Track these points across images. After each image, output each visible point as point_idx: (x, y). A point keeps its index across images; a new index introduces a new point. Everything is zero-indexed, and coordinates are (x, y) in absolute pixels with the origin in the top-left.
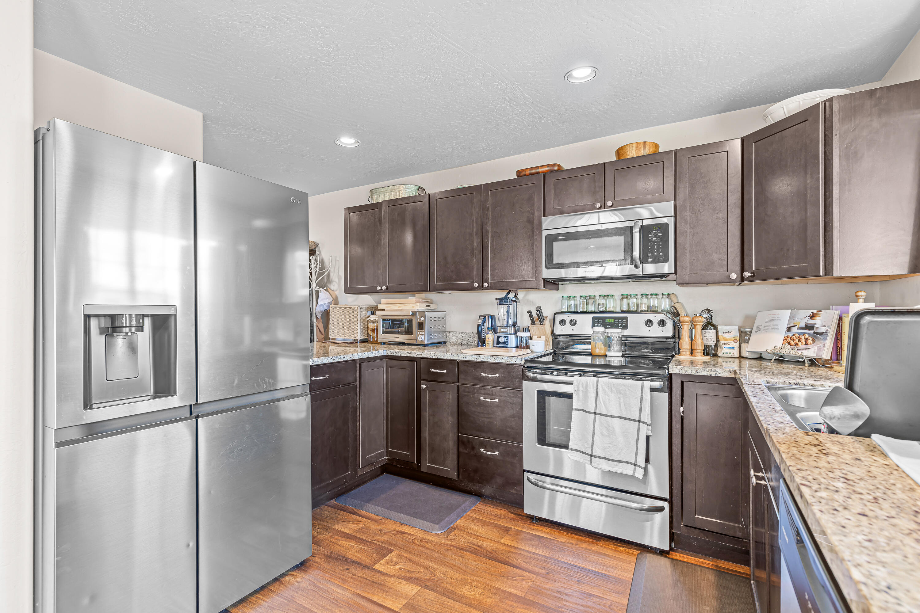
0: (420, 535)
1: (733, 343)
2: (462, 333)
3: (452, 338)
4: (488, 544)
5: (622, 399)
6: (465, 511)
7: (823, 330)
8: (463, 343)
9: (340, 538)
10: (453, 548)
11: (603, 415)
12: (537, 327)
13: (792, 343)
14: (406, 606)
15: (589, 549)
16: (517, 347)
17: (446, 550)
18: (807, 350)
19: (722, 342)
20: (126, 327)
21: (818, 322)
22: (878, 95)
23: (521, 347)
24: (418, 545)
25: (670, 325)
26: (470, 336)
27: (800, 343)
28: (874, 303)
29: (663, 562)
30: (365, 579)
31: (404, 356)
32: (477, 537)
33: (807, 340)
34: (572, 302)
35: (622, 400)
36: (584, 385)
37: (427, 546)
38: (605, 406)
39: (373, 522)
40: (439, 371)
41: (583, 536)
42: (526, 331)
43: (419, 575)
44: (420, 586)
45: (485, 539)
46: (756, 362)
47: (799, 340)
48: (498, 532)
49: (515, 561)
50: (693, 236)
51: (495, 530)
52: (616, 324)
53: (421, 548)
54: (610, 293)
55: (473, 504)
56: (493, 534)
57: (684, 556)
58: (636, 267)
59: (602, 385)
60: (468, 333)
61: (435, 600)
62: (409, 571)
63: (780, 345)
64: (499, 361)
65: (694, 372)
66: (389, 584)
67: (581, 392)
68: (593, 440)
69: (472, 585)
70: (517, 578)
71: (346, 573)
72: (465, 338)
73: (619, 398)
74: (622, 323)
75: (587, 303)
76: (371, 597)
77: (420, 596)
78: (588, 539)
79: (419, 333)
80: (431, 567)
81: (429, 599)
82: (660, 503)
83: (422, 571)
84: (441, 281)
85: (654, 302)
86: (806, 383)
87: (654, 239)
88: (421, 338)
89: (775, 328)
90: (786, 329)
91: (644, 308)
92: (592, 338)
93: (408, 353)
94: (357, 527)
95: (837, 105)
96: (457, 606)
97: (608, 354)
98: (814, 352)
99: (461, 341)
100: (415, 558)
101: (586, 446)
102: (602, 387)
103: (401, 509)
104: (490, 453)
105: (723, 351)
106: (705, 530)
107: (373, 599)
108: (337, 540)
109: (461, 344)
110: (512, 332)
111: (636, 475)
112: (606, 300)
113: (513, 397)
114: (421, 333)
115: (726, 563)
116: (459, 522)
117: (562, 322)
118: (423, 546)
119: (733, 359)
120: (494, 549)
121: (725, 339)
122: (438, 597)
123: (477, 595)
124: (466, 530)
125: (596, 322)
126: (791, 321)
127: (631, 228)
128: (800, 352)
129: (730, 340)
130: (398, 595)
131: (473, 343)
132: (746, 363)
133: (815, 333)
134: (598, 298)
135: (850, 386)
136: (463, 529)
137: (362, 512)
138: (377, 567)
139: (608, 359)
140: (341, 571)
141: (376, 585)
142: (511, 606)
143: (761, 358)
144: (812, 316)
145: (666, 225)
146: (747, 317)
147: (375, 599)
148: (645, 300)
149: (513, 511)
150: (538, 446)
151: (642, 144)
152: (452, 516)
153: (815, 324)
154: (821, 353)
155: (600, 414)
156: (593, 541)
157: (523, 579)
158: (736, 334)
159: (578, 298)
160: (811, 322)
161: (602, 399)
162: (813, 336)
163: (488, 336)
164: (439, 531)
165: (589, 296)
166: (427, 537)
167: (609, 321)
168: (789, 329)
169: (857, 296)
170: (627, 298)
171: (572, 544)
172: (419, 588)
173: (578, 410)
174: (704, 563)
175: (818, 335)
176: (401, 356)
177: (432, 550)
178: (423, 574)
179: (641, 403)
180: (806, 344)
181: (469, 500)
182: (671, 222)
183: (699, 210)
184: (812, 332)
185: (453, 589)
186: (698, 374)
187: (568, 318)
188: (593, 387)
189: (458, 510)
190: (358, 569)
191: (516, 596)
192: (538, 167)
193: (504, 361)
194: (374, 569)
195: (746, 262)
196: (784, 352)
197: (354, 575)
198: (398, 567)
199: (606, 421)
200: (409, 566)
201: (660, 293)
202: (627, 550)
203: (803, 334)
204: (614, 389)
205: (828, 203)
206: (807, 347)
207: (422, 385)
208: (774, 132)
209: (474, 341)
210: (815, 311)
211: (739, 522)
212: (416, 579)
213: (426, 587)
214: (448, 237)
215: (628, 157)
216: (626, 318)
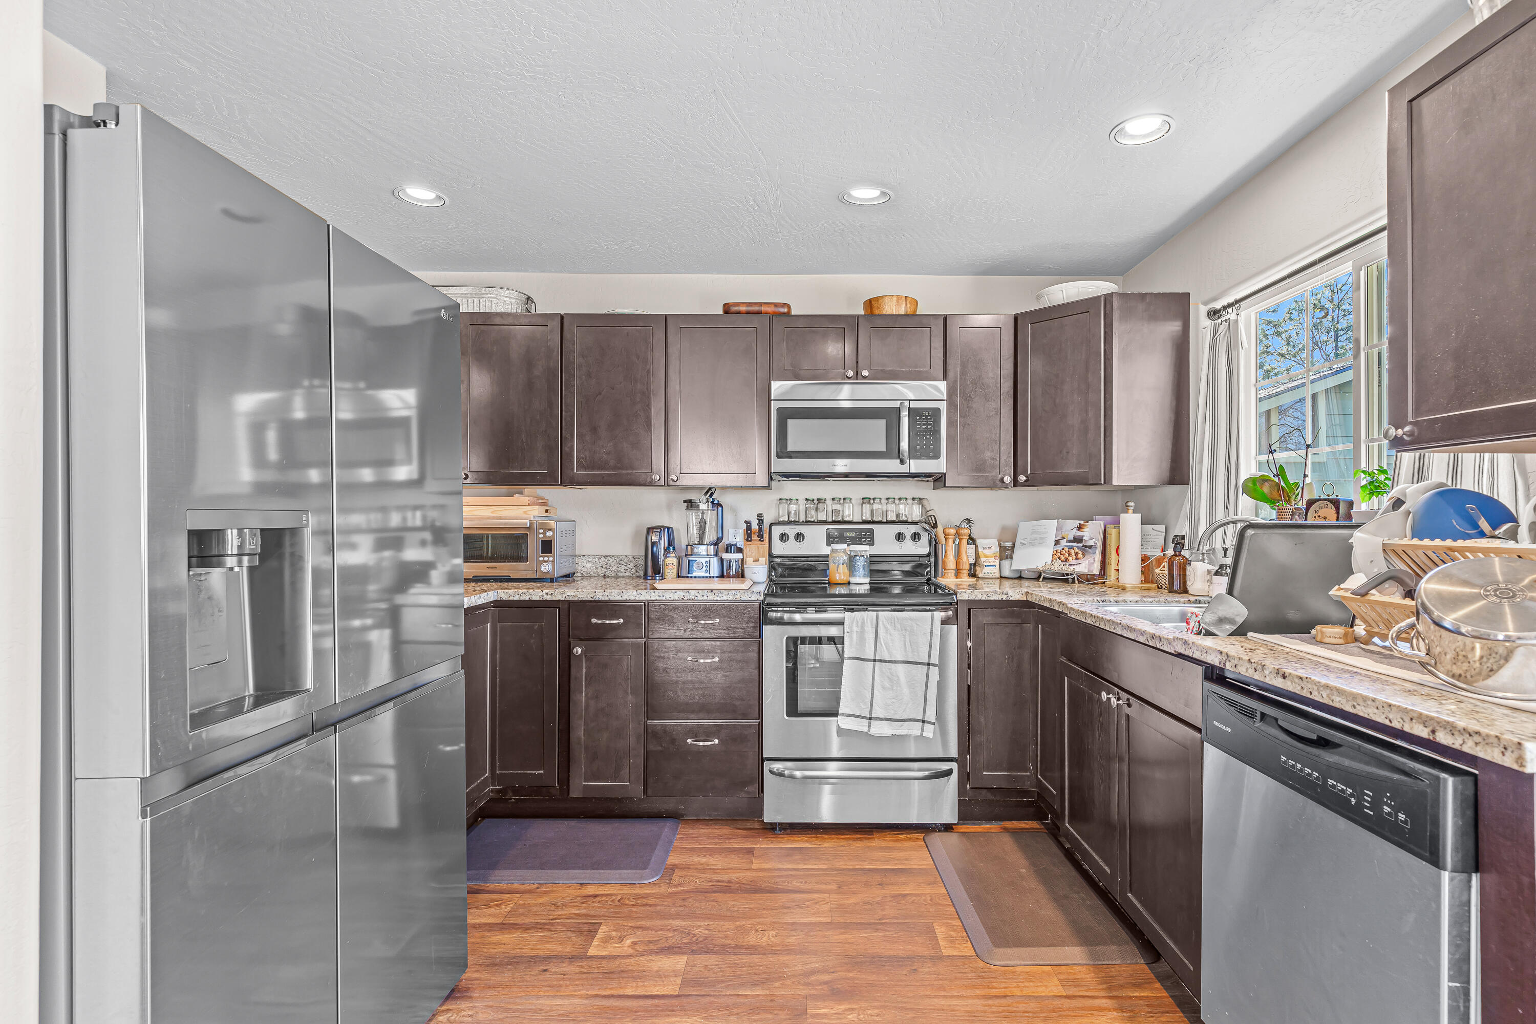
0: (626, 892)
1: (994, 560)
2: (606, 557)
3: (585, 566)
4: (738, 875)
5: (907, 637)
6: (671, 842)
7: (1091, 543)
8: (607, 574)
9: (486, 934)
10: (692, 894)
11: (885, 661)
12: (755, 545)
13: (1063, 558)
14: (685, 983)
15: (868, 847)
16: (722, 576)
17: (684, 899)
18: (1078, 566)
19: (983, 559)
20: (232, 555)
21: (1086, 534)
22: (1147, 301)
23: (729, 577)
24: (634, 905)
25: (925, 538)
26: (621, 562)
27: (1070, 558)
28: (1140, 515)
29: (951, 839)
30: (588, 973)
31: (538, 599)
32: (715, 870)
33: (1077, 554)
34: (793, 507)
35: (908, 640)
36: (860, 624)
37: (650, 902)
38: (887, 649)
39: (527, 896)
40: (608, 622)
41: (850, 835)
42: (731, 552)
43: (670, 942)
44: (685, 954)
45: (729, 871)
46: (1016, 581)
47: (1069, 555)
48: (739, 857)
49: (789, 885)
50: (964, 427)
51: (733, 856)
52: (858, 538)
53: (643, 908)
54: (847, 496)
55: (674, 831)
56: (735, 861)
57: (969, 826)
58: (902, 462)
59: (883, 622)
60: (618, 556)
61: (720, 963)
62: (650, 942)
63: (1049, 561)
64: (722, 599)
65: (985, 596)
66: (635, 968)
67: (855, 633)
68: (872, 698)
69: (756, 931)
70: (807, 903)
71: (547, 976)
72: (612, 565)
73: (904, 636)
74: (868, 538)
75: (817, 509)
76: (621, 992)
77: (695, 966)
78: (859, 836)
79: (541, 559)
80: (681, 927)
81: (711, 965)
82: (945, 766)
83: (670, 935)
84: (585, 468)
85: (903, 509)
86: (1111, 600)
87: (924, 427)
88: (547, 567)
89: (1042, 541)
90: (1054, 542)
91: (892, 516)
92: (830, 559)
93: (547, 594)
94: (505, 910)
95: (1116, 302)
96: (757, 960)
97: (853, 580)
98: (1086, 568)
99: (605, 570)
100: (648, 923)
101: (863, 707)
102: (883, 624)
103: (564, 864)
104: (701, 744)
105: (984, 571)
106: (994, 788)
107: (626, 994)
108: (482, 937)
109: (604, 575)
110: (712, 554)
111: (925, 734)
112: (842, 505)
113: (743, 652)
114: (546, 559)
115: (1010, 822)
116: (672, 859)
117: (783, 537)
118: (643, 905)
119: (994, 580)
120: (751, 879)
121: (986, 556)
122: (723, 959)
123: (773, 939)
124: (691, 867)
125: (830, 539)
126: (1058, 532)
127: (898, 410)
128: (1072, 568)
129: (991, 557)
130: (660, 976)
131: (628, 573)
132: (1007, 583)
133: (1084, 546)
134: (829, 502)
135: (1230, 592)
136: (687, 866)
137: (490, 887)
138: (592, 952)
139: (852, 587)
140: (535, 976)
141: (615, 976)
142: (825, 936)
143: (1020, 578)
144: (1080, 528)
145: (937, 411)
146: (1004, 529)
147: (630, 992)
148: (891, 507)
149: (738, 827)
150: (787, 718)
151: (904, 299)
152: (658, 852)
153: (1083, 536)
154: (1092, 568)
155: (881, 661)
156: (865, 836)
157: (816, 903)
158: (996, 549)
159: (802, 503)
160: (1079, 533)
161: (884, 640)
162: (1083, 549)
163: (668, 561)
164: (653, 878)
165: (818, 499)
166: (638, 891)
167: (849, 534)
168: (1057, 543)
169: (1127, 506)
170: (869, 503)
171: (843, 846)
172: (685, 957)
173: (850, 658)
174: (991, 829)
175: (1087, 549)
176: (530, 601)
177: (663, 905)
178: (675, 939)
179: (931, 640)
180: (1077, 559)
181: (666, 828)
182: (943, 406)
183: (970, 396)
184: (1082, 545)
185: (734, 943)
186: (989, 599)
187: (791, 531)
188: (872, 625)
189: (661, 843)
190: (564, 965)
191: (821, 924)
192: (760, 304)
193: (731, 597)
194: (591, 957)
195: (1020, 463)
196: (1056, 569)
197: (565, 975)
198: (628, 942)
199: (889, 669)
200: (641, 936)
201: (909, 496)
202: (909, 836)
203: (1072, 548)
204: (898, 626)
205: (1107, 406)
206: (1078, 561)
207: (575, 650)
208: (1053, 317)
209: (629, 570)
210: (1082, 522)
211: (1027, 770)
212: (668, 948)
213: (693, 952)
214: (600, 394)
215: (885, 313)
216: (872, 531)
